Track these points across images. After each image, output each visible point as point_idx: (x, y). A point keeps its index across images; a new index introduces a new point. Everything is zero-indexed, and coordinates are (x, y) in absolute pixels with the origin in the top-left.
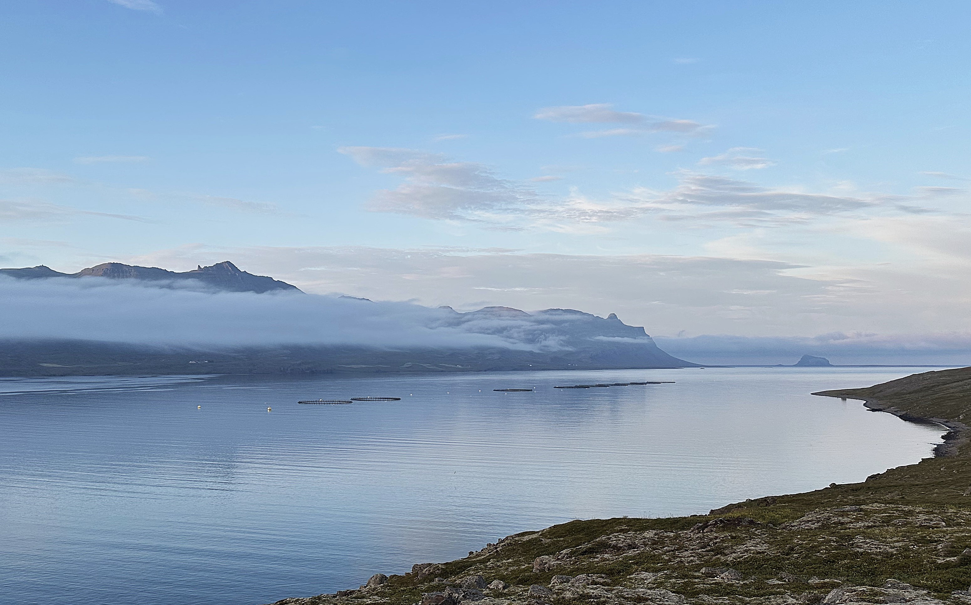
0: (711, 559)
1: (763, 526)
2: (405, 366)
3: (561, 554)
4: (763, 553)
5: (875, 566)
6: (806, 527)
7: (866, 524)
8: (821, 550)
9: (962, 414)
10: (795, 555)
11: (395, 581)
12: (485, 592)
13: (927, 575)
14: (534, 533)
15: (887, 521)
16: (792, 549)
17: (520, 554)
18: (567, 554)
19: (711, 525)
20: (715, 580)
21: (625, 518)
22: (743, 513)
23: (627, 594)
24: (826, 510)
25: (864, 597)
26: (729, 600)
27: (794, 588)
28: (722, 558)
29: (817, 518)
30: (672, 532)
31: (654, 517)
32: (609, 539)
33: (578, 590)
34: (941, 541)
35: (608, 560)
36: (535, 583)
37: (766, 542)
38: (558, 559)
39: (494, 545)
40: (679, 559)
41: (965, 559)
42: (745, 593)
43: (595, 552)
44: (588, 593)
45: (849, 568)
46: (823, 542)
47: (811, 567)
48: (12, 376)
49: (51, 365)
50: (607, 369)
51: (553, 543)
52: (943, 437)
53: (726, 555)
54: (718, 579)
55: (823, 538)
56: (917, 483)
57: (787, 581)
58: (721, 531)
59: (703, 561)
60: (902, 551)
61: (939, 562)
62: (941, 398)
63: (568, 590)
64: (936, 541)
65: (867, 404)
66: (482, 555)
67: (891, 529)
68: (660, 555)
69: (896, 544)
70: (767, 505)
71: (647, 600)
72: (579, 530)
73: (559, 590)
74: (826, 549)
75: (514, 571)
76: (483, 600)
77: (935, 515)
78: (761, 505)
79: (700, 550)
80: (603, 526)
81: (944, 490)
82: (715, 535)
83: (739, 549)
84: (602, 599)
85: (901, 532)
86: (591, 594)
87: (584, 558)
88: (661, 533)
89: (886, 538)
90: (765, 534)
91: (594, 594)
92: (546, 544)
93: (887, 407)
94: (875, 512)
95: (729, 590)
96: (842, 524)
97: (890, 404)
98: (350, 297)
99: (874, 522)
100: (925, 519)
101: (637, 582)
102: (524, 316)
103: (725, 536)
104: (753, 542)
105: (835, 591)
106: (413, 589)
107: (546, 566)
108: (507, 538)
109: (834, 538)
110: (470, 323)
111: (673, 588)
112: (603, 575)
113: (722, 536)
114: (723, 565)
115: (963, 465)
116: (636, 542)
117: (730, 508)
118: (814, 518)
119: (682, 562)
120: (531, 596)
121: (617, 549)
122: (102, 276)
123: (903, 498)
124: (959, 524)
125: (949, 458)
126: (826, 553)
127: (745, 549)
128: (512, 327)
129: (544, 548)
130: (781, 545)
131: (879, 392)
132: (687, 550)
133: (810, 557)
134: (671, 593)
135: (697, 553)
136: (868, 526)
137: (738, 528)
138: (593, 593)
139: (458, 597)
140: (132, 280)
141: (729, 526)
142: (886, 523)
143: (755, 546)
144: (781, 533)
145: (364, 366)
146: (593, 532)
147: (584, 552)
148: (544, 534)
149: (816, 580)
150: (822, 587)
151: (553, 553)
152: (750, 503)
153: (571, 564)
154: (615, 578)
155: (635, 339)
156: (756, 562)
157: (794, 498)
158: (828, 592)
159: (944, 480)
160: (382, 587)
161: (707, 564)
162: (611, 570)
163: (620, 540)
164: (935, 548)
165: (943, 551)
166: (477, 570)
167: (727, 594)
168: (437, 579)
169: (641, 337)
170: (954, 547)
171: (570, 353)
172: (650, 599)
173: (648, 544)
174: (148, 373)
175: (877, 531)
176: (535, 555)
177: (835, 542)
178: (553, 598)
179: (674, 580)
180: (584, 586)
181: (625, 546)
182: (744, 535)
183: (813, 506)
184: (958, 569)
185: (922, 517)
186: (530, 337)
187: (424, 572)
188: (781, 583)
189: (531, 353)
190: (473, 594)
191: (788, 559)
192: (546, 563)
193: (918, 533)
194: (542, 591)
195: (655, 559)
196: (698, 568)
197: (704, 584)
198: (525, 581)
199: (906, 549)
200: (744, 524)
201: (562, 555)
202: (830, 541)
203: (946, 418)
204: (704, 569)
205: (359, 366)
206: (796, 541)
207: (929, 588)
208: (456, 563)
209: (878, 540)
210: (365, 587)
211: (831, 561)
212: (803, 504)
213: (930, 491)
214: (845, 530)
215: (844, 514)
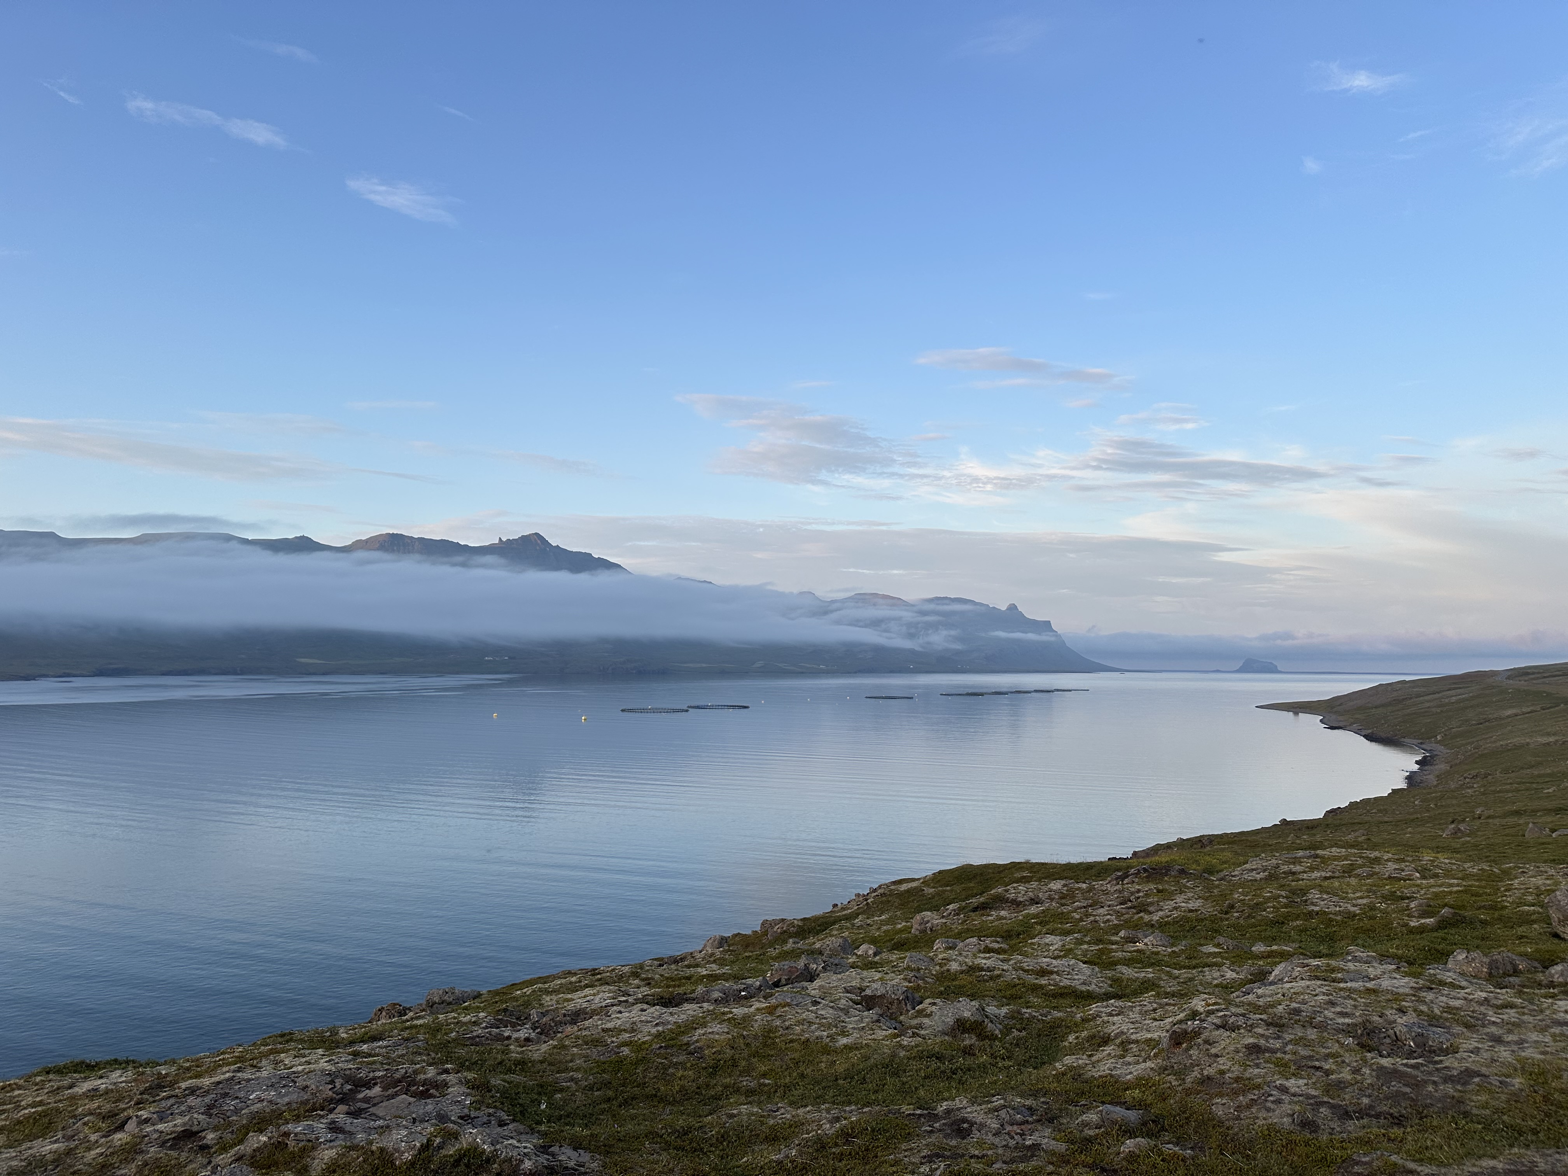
0: (1132, 918)
1: (1196, 877)
2: (756, 665)
3: (947, 910)
4: (1196, 910)
5: (1334, 929)
6: (1250, 878)
7: (1324, 874)
8: (1268, 907)
9: (1440, 733)
10: (1236, 914)
11: (739, 943)
12: (850, 960)
13: (1397, 942)
14: (913, 880)
15: (1349, 871)
16: (1232, 907)
17: (896, 908)
18: (954, 910)
19: (1132, 874)
20: (1137, 946)
21: (1027, 863)
22: (1172, 857)
23: (1028, 966)
24: (1274, 856)
25: (1319, 974)
26: (1153, 973)
27: (1234, 957)
28: (1146, 917)
29: (1263, 866)
30: (1084, 882)
32: (1006, 890)
33: (967, 960)
34: (1414, 897)
35: (1005, 918)
36: (915, 948)
37: (1200, 897)
38: (943, 917)
39: (864, 895)
40: (1092, 918)
41: (1443, 921)
42: (1174, 963)
43: (990, 908)
44: (979, 964)
45: (1302, 931)
46: (1269, 898)
47: (1254, 929)
48: (261, 674)
49: (310, 661)
50: (1005, 672)
51: (938, 894)
52: (1417, 762)
53: (1151, 913)
54: (1140, 946)
55: (1269, 892)
56: (1386, 819)
57: (1226, 948)
58: (1144, 883)
59: (1123, 921)
60: (1366, 910)
61: (1412, 924)
62: (1414, 714)
63: (954, 960)
64: (1408, 898)
65: (1325, 720)
66: (848, 909)
67: (1353, 881)
68: (1070, 912)
69: (1360, 901)
70: (1202, 847)
71: (1052, 973)
72: (970, 877)
73: (942, 959)
74: (1274, 907)
75: (888, 931)
76: (847, 973)
77: (1408, 864)
78: (1195, 846)
79: (1118, 907)
80: (1000, 872)
81: (1420, 829)
82: (1137, 887)
83: (1167, 906)
84: (996, 972)
85: (1366, 885)
86: (983, 965)
87: (976, 916)
88: (1071, 884)
89: (1347, 893)
90: (1199, 887)
91: (987, 966)
92: (929, 894)
93: (1348, 724)
94: (1336, 858)
95: (1154, 959)
96: (1294, 873)
97: (1352, 720)
98: (688, 579)
99: (1333, 872)
100: (1395, 869)
101: (1040, 948)
102: (905, 605)
103: (1150, 889)
104: (1184, 897)
105: (1283, 963)
106: (761, 955)
107: (929, 925)
108: (880, 887)
109: (1283, 893)
110: (838, 612)
111: (1085, 956)
112: (998, 939)
113: (1146, 889)
114: (1146, 925)
115: (1442, 798)
116: (1040, 895)
117: (1157, 849)
118: (1260, 866)
119: (1096, 922)
120: (909, 968)
121: (1016, 904)
122: (378, 550)
123: (1369, 839)
124: (1436, 876)
125: (1425, 789)
126: (1273, 912)
127: (1174, 905)
128: (889, 619)
129: (926, 900)
130: (1218, 900)
131: (1339, 705)
132: (1102, 907)
133: (1254, 917)
134: (1081, 964)
135: (1115, 911)
136: (1325, 877)
137: (1166, 878)
138: (985, 964)
139: (816, 968)
140: (417, 556)
141: (1154, 875)
142: (1347, 873)
143: (1186, 903)
144: (1218, 885)
145: (704, 665)
146: (987, 880)
147: (976, 908)
148: (926, 882)
149: (1259, 948)
150: (1268, 957)
151: (936, 908)
152: (1182, 844)
153: (959, 924)
154: (1013, 942)
155: (1040, 634)
156: (1188, 922)
158: (1276, 965)
159: (1419, 816)
160: (721, 952)
161: (1127, 924)
162: (1008, 931)
163: (1019, 893)
164: (1407, 906)
165: (1416, 910)
166: (841, 929)
167: (1152, 965)
168: (791, 940)
169: (1047, 633)
170: (1430, 906)
171: (958, 652)
172: (1055, 972)
173: (1054, 898)
174: (432, 673)
175: (1337, 884)
176: (915, 910)
177: (1285, 897)
178: (935, 971)
179: (1086, 946)
180: (974, 955)
181: (1026, 900)
182: (1173, 888)
183: (1260, 849)
184: (1435, 934)
185: (1391, 866)
186: (912, 631)
187: (775, 930)
188: (1219, 950)
189: (912, 652)
190: (836, 965)
191: (1227, 919)
192: (928, 922)
193: (1387, 887)
194: (922, 961)
195: (1063, 917)
196: (1116, 929)
197: (1123, 951)
198: (900, 946)
199: (1372, 908)
200: (1173, 873)
201: (949, 911)
202: (1279, 896)
203: (1421, 739)
204: (1123, 932)
205: (698, 665)
206: (1236, 896)
207: (1400, 958)
208: (815, 919)
209: (1338, 896)
210: (700, 952)
211: (1279, 923)
212: (1246, 846)
213: (1403, 830)
214: (1297, 881)
215: (1296, 861)
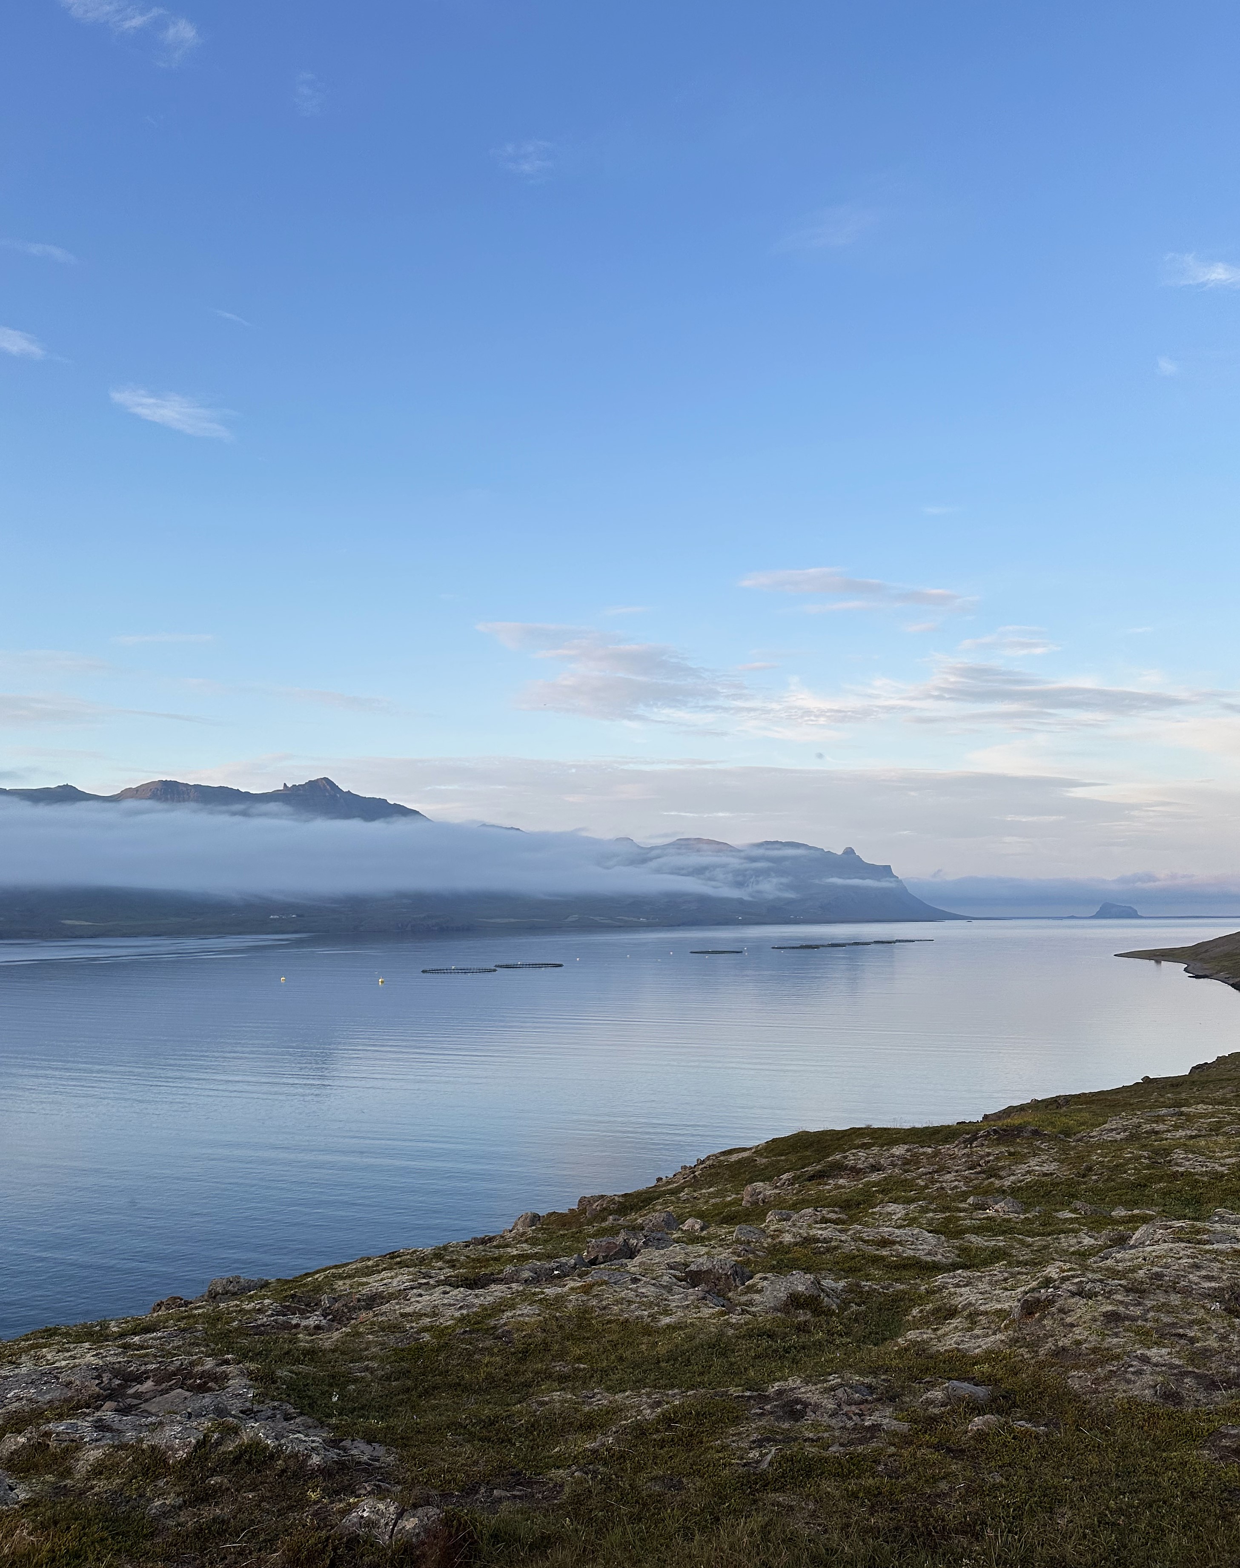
0: (981, 1183)
1: (1051, 1139)
2: (570, 919)
3: (780, 1179)
4: (1051, 1174)
5: (1200, 1191)
6: (1109, 1138)
7: (1189, 1132)
8: (1129, 1169)
10: (1094, 1177)
11: (554, 1221)
12: (675, 1236)
14: (744, 1150)
15: (1216, 1129)
16: (1090, 1169)
17: (726, 1180)
18: (789, 1180)
19: (981, 1136)
20: (987, 1213)
21: (868, 1128)
22: (1026, 1119)
23: (868, 1236)
24: (1136, 1114)
25: (1183, 1236)
26: (1005, 1242)
27: (1092, 1223)
28: (997, 1182)
29: (1123, 1125)
30: (930, 1147)
31: (907, 1126)
32: (845, 1157)
33: (801, 1231)
35: (844, 1187)
36: (745, 1221)
37: (1055, 1160)
38: (776, 1187)
39: (691, 1168)
40: (938, 1185)
42: (1027, 1230)
43: (827, 1177)
44: (814, 1235)
45: (1166, 1194)
46: (1131, 1159)
47: (1114, 1193)
48: (22, 938)
49: (77, 923)
51: (771, 1164)
53: (1001, 1178)
54: (990, 1212)
55: (1130, 1153)
57: (1083, 1213)
58: (994, 1145)
59: (971, 1187)
60: (1235, 1170)
63: (788, 1231)
65: (1189, 969)
66: (674, 1182)
67: (1221, 1139)
68: (914, 1179)
69: (1228, 1161)
70: (1057, 1107)
71: (894, 1243)
72: (806, 1145)
73: (775, 1231)
74: (1135, 1168)
75: (717, 1204)
76: (671, 1248)
78: (1050, 1107)
79: (967, 1172)
80: (838, 1139)
82: (987, 1150)
83: (1019, 1169)
84: (834, 1244)
85: (1235, 1143)
86: (819, 1236)
87: (812, 1185)
88: (915, 1148)
89: (1214, 1152)
90: (1054, 1149)
91: (823, 1236)
92: (761, 1165)
93: (1214, 972)
94: (1202, 1116)
95: (1005, 1227)
96: (1157, 1133)
97: (1219, 968)
98: (493, 826)
99: (1199, 1131)
101: (881, 1218)
102: (731, 851)
103: (1001, 1153)
104: (1038, 1160)
105: (1144, 1227)
106: (577, 1232)
107: (761, 1196)
108: (708, 1158)
109: (1145, 1154)
110: (659, 860)
111: (930, 1224)
112: (836, 1209)
113: (997, 1152)
114: (997, 1192)
116: (882, 1161)
117: (1009, 1111)
118: (1120, 1126)
119: (943, 1188)
120: (738, 1241)
121: (856, 1172)
122: (149, 799)
126: (1134, 1174)
127: (1027, 1169)
128: (715, 867)
129: (758, 1171)
130: (1075, 1163)
131: (1204, 952)
132: (950, 1173)
133: (1113, 1180)
134: (926, 1233)
135: (963, 1176)
136: (1191, 1136)
137: (1018, 1140)
138: (821, 1235)
139: (637, 1244)
140: (193, 805)
141: (1005, 1138)
142: (1214, 1131)
143: (1041, 1166)
144: (1075, 1146)
145: (512, 920)
146: (825, 1147)
147: (812, 1176)
148: (759, 1151)
149: (1120, 1212)
150: (1129, 1221)
151: (769, 1179)
152: (1036, 1105)
153: (794, 1194)
154: (853, 1212)
155: (879, 880)
156: (1042, 1187)
157: (1094, 1098)
158: (1137, 1229)
160: (533, 1231)
161: (976, 1190)
162: (847, 1201)
163: (859, 1159)
166: (666, 1203)
167: (1003, 1233)
168: (611, 1217)
169: (887, 879)
171: (790, 902)
172: (898, 1242)
173: (897, 1164)
174: (211, 933)
175: (1203, 1143)
176: (746, 1181)
177: (1147, 1158)
178: (767, 1243)
179: (931, 1215)
180: (810, 1226)
181: (867, 1167)
182: (1026, 1151)
183: (1120, 1108)
186: (740, 878)
187: (594, 1207)
188: (1075, 1216)
189: (741, 901)
190: (658, 1239)
191: (1085, 1183)
192: (760, 1193)
194: (752, 1234)
195: (906, 1185)
196: (964, 1196)
197: (972, 1219)
198: (730, 1219)
200: (1026, 1134)
201: (782, 1181)
202: (1141, 1157)
204: (972, 1198)
205: (506, 921)
206: (1095, 1158)
208: (638, 1194)
209: (1204, 1155)
210: (511, 1231)
211: (1141, 1185)
212: (1106, 1106)
214: (1160, 1141)
215: (1159, 1119)
